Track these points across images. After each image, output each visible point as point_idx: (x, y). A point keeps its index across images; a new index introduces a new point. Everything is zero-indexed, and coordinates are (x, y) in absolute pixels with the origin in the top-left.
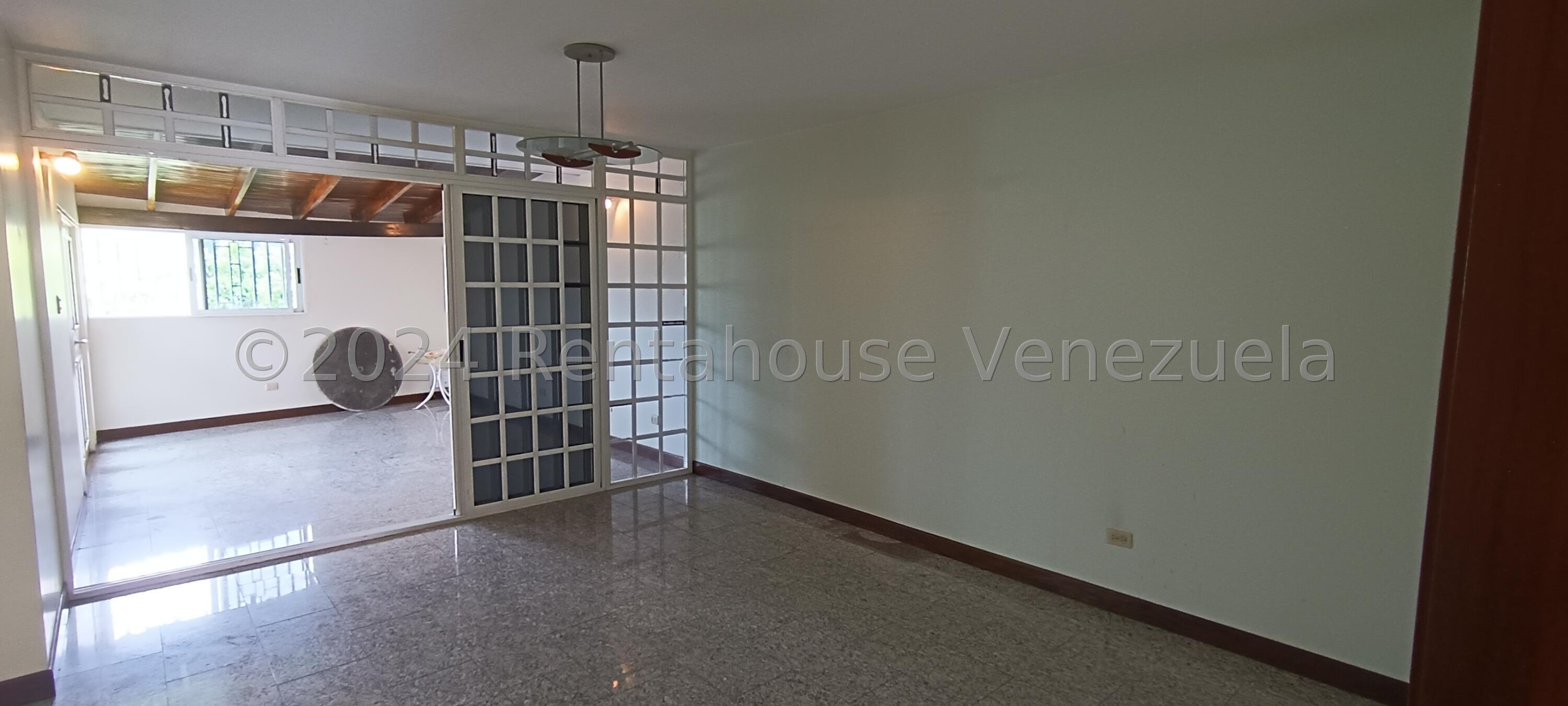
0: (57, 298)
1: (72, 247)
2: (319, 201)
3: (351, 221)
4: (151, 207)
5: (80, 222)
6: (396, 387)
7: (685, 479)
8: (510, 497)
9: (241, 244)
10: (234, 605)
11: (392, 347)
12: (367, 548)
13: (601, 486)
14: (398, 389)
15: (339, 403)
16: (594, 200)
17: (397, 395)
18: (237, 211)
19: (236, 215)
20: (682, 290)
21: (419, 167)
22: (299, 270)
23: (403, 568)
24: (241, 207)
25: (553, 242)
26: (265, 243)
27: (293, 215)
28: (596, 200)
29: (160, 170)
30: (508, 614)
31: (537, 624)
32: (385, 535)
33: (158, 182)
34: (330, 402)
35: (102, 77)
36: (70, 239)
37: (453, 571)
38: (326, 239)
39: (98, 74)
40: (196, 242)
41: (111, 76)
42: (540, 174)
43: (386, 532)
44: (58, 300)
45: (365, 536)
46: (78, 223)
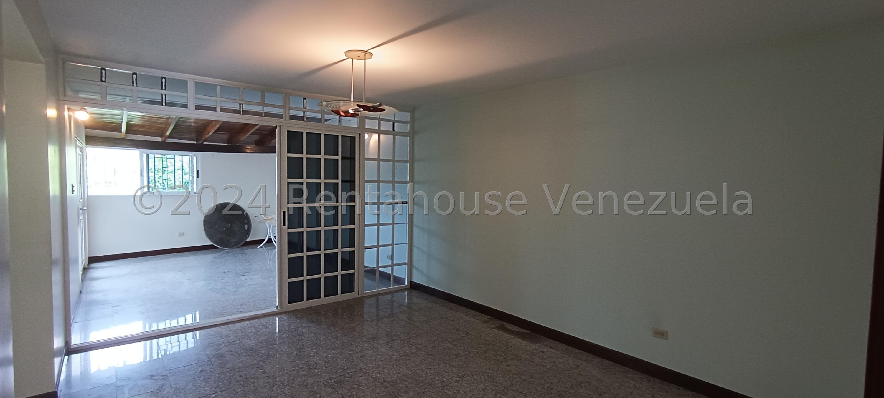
0: (72, 185)
1: (82, 158)
2: (211, 134)
3: (227, 144)
4: (123, 136)
5: (86, 145)
6: (247, 236)
7: (406, 291)
8: (308, 299)
9: (169, 156)
10: (155, 357)
11: (246, 213)
12: (228, 327)
13: (359, 294)
14: (248, 237)
15: (216, 244)
16: (359, 134)
17: (248, 240)
18: (168, 139)
19: (167, 141)
20: (406, 184)
21: (265, 116)
22: (198, 171)
23: (248, 339)
24: (170, 137)
25: (335, 157)
26: (181, 156)
27: (196, 141)
28: (360, 134)
29: (129, 117)
30: (305, 367)
31: (321, 374)
32: (238, 319)
33: (127, 123)
34: (211, 243)
35: (102, 69)
36: (81, 153)
37: (275, 341)
38: (213, 154)
39: (100, 67)
40: (145, 156)
41: (107, 68)
42: (329, 120)
43: (238, 318)
44: (73, 186)
45: (228, 320)
46: (85, 145)
